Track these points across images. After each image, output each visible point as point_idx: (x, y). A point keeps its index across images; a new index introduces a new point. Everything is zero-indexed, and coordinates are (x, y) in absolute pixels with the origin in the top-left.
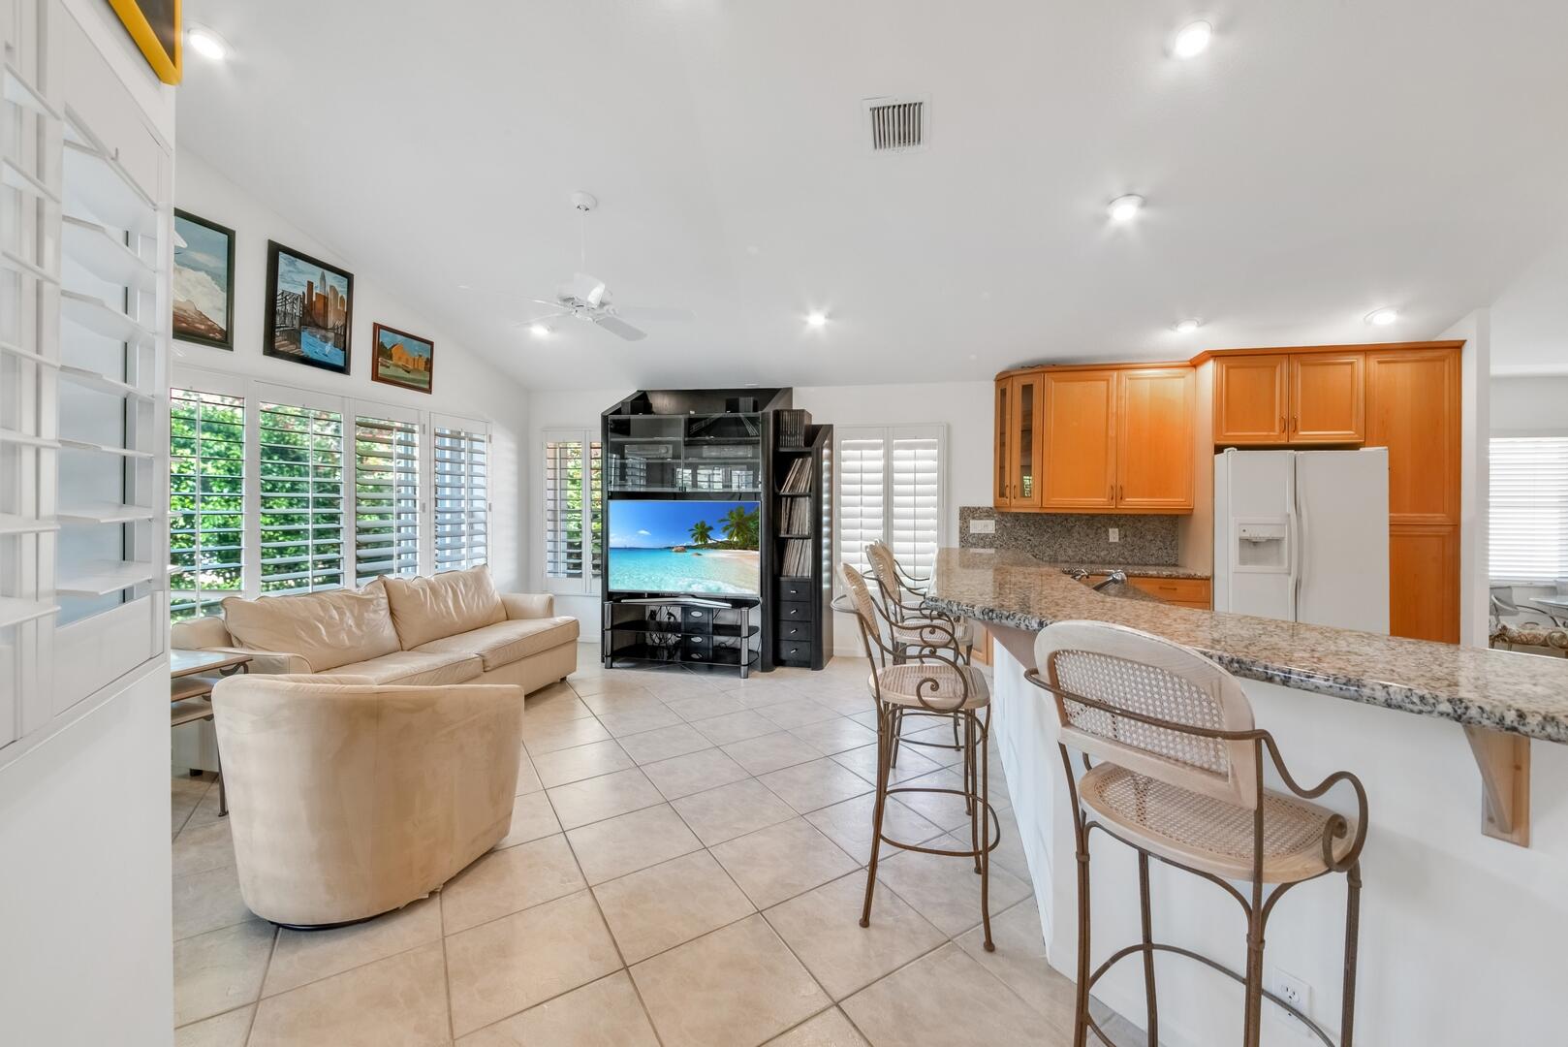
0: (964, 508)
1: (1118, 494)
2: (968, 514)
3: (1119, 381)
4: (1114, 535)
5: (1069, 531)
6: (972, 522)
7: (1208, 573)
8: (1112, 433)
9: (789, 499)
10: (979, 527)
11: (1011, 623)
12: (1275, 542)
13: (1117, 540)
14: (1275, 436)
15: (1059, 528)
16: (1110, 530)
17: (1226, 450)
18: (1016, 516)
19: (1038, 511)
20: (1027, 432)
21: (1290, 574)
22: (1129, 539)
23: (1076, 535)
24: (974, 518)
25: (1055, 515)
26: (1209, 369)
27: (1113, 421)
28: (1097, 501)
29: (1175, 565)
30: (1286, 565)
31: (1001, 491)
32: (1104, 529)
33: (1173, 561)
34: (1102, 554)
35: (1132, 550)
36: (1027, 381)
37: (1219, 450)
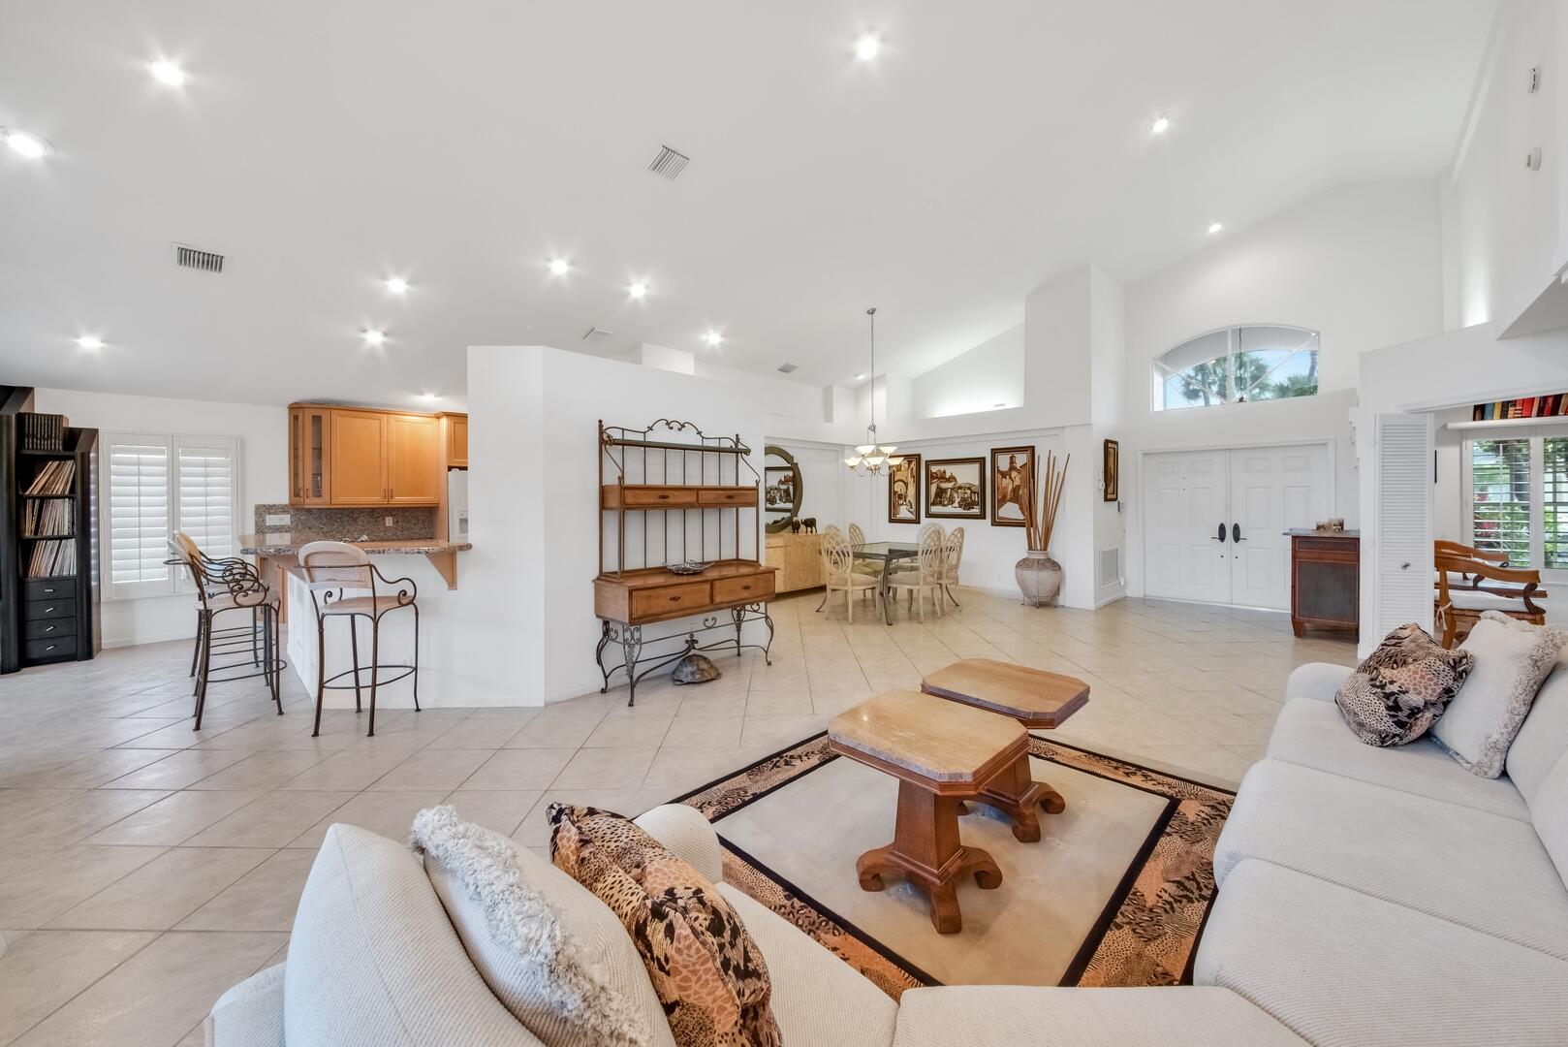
0: (260, 506)
1: (389, 494)
2: (263, 510)
3: (388, 422)
4: (389, 521)
5: (355, 520)
6: (268, 517)
8: (384, 455)
9: (37, 502)
10: (272, 520)
11: (290, 553)
13: (391, 525)
16: (386, 518)
17: (454, 470)
18: (309, 511)
19: (328, 507)
20: (318, 451)
22: (400, 524)
23: (361, 523)
24: (270, 514)
25: (343, 509)
26: (444, 421)
27: (384, 448)
28: (375, 500)
31: (296, 492)
32: (381, 518)
34: (382, 534)
35: (404, 531)
36: (317, 413)
37: (450, 468)
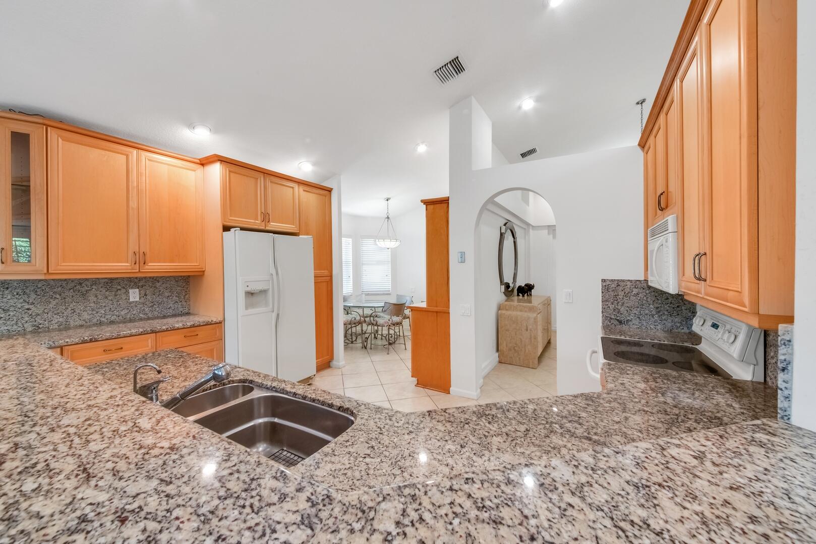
1: (141, 258)
3: (138, 160)
4: (134, 295)
7: (220, 319)
8: (133, 204)
12: (264, 292)
13: (137, 299)
14: (258, 223)
15: (71, 293)
16: (131, 291)
17: (233, 230)
18: (6, 283)
19: (43, 277)
21: (273, 311)
22: (148, 297)
23: (92, 298)
25: (66, 281)
26: (216, 170)
27: (133, 194)
28: (121, 266)
29: (188, 314)
30: (271, 307)
32: (123, 291)
33: (186, 311)
34: (123, 313)
35: (152, 307)
36: (22, 128)
37: (226, 229)
